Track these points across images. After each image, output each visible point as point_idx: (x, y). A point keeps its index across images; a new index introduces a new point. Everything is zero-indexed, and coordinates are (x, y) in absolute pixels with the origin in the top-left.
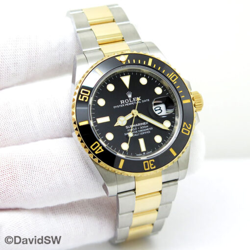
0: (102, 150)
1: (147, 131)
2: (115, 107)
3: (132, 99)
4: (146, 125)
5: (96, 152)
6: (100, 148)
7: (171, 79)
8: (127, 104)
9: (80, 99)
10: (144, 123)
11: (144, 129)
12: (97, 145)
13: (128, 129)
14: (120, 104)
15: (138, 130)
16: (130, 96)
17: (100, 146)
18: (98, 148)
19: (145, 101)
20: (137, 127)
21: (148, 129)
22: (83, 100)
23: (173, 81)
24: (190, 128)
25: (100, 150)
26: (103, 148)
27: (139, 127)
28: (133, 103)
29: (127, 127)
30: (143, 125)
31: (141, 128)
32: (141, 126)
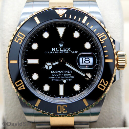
0: (24, 88)
1: (69, 78)
2: (46, 52)
3: (62, 49)
4: (69, 74)
5: (19, 89)
6: (23, 86)
7: (100, 38)
8: (57, 52)
9: (15, 41)
10: (68, 72)
11: (67, 76)
12: (20, 82)
13: (53, 73)
14: (51, 51)
15: (61, 76)
16: (61, 46)
17: (23, 84)
18: (21, 85)
19: (74, 52)
20: (61, 73)
21: (70, 77)
22: (17, 42)
23: (101, 41)
24: (106, 85)
25: (22, 87)
26: (25, 86)
27: (63, 74)
28: (62, 52)
29: (52, 72)
30: (67, 73)
31: (65, 75)
32: (65, 73)
